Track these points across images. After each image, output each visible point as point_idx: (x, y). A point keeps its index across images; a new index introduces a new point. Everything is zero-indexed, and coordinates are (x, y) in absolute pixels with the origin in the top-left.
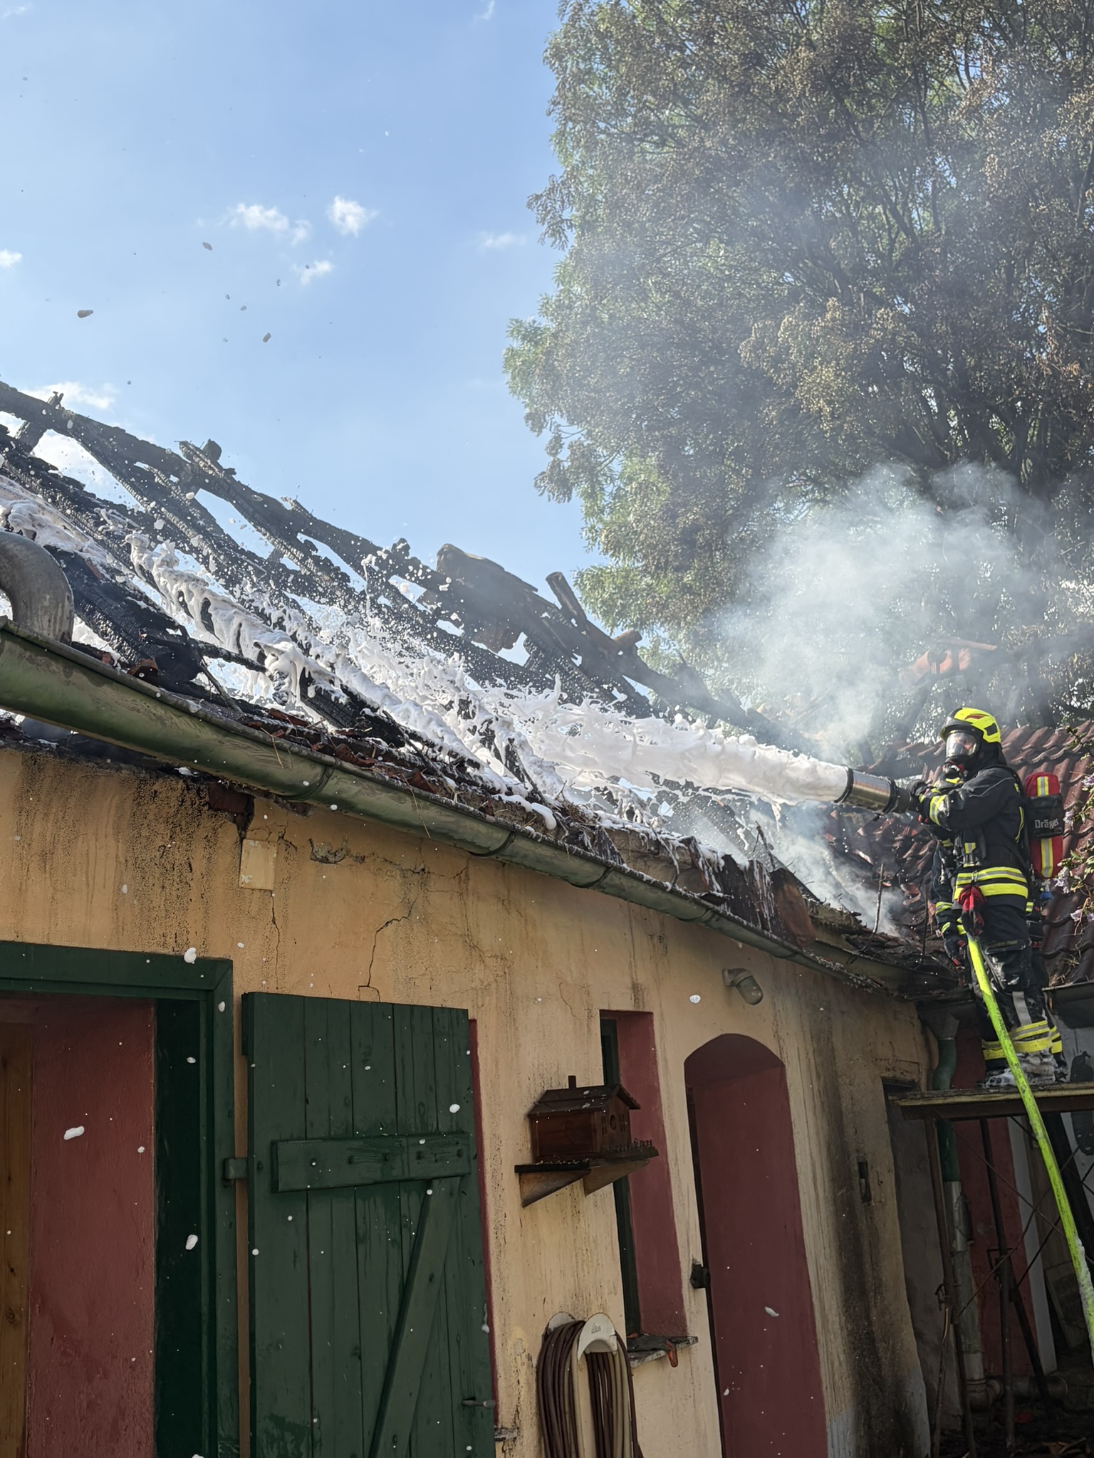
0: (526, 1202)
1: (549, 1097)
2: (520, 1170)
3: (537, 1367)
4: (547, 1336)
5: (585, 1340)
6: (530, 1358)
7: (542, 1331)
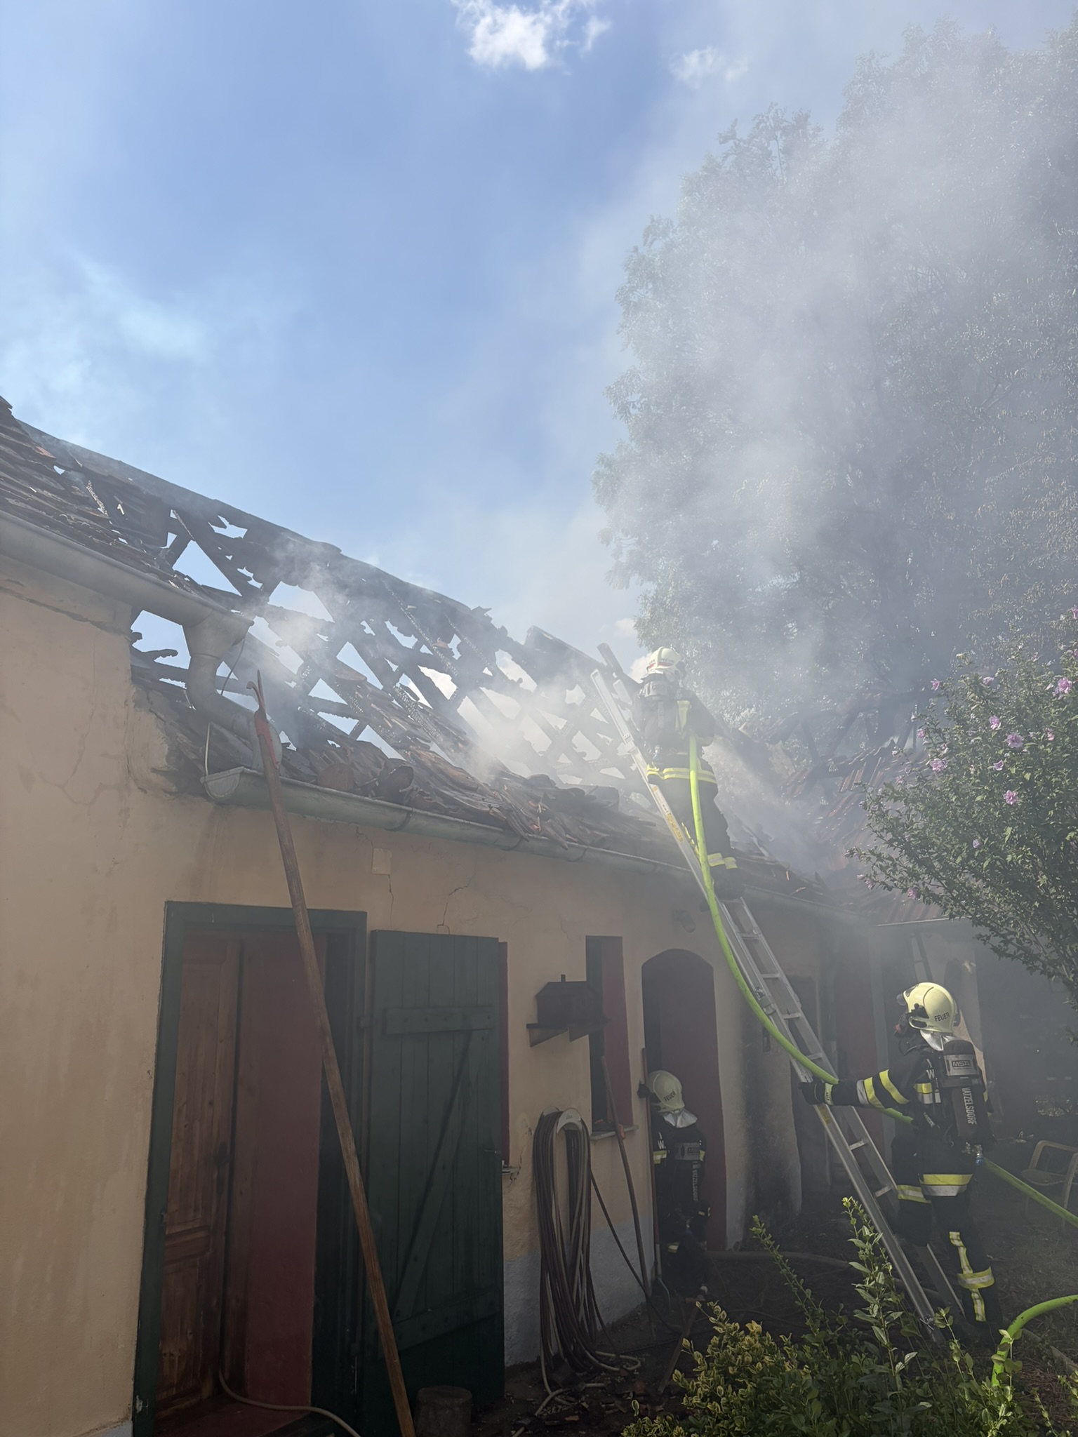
0: (533, 1044)
1: (550, 986)
2: (529, 1026)
3: (535, 1135)
4: (542, 1118)
5: (562, 1122)
6: (530, 1130)
7: (539, 1116)
